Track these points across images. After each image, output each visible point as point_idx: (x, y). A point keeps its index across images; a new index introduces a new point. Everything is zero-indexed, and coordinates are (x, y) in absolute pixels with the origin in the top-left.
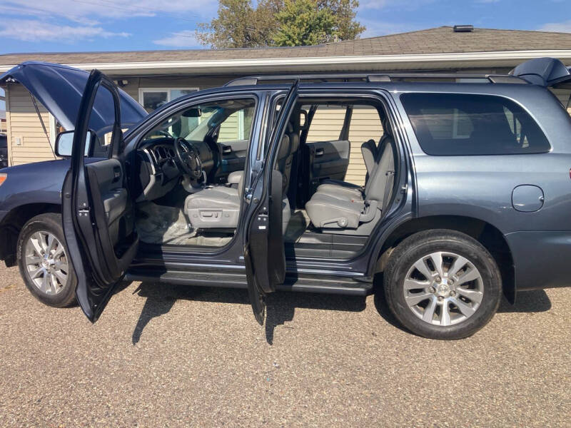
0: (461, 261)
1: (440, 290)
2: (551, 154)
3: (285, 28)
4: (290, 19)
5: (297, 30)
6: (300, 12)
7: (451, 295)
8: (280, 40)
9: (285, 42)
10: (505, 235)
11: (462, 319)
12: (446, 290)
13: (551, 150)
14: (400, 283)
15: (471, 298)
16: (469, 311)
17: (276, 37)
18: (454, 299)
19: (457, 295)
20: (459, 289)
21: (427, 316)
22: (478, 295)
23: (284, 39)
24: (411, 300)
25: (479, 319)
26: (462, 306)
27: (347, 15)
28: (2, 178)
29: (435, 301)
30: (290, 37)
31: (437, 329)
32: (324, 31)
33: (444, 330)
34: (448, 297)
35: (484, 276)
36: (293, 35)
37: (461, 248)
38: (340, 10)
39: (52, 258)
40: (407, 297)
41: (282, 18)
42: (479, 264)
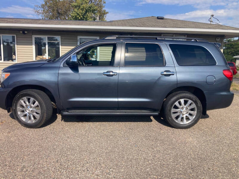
0: (190, 101)
1: (183, 112)
2: (217, 65)
3: (76, 10)
4: (78, 6)
5: (81, 11)
6: (82, 4)
7: (186, 113)
8: (74, 15)
9: (76, 16)
10: (204, 92)
11: (190, 121)
12: (185, 112)
13: (217, 64)
14: (170, 110)
15: (193, 114)
16: (192, 118)
17: (72, 14)
18: (187, 115)
19: (188, 113)
20: (189, 111)
21: (179, 121)
22: (195, 113)
23: (75, 15)
24: (174, 116)
25: (196, 121)
26: (190, 117)
27: (101, 7)
28: (8, 75)
29: (181, 116)
30: (78, 14)
31: (182, 126)
32: (92, 13)
33: (184, 126)
34: (185, 114)
35: (197, 106)
36: (79, 13)
37: (190, 97)
38: (98, 4)
39: (31, 108)
40: (172, 115)
41: (74, 6)
42: (196, 102)
